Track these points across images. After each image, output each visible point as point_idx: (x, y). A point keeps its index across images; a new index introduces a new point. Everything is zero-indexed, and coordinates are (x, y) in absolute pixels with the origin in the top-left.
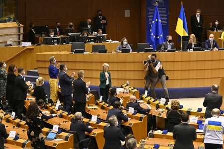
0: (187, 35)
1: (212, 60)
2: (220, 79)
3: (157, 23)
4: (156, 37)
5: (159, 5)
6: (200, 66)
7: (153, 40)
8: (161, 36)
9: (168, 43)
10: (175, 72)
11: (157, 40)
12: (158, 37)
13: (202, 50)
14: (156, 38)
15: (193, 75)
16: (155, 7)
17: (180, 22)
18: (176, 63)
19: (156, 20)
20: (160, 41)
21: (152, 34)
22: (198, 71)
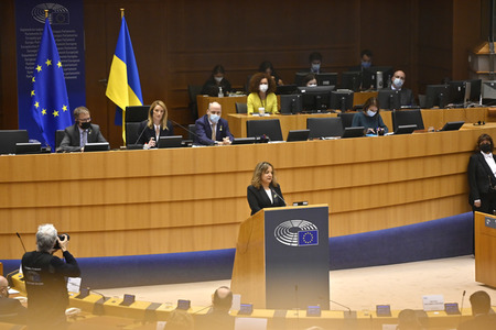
0: (139, 104)
1: (214, 174)
2: (238, 228)
3: (50, 70)
4: (50, 112)
5: (54, 20)
6: (181, 190)
7: (41, 123)
8: (65, 108)
9: (81, 131)
10: (109, 210)
11: (51, 121)
12: (56, 114)
13: (186, 146)
14: (49, 116)
15: (160, 216)
16: (42, 26)
17: (119, 69)
18: (109, 184)
19: (48, 63)
20: (62, 122)
21: (37, 105)
22: (174, 205)
